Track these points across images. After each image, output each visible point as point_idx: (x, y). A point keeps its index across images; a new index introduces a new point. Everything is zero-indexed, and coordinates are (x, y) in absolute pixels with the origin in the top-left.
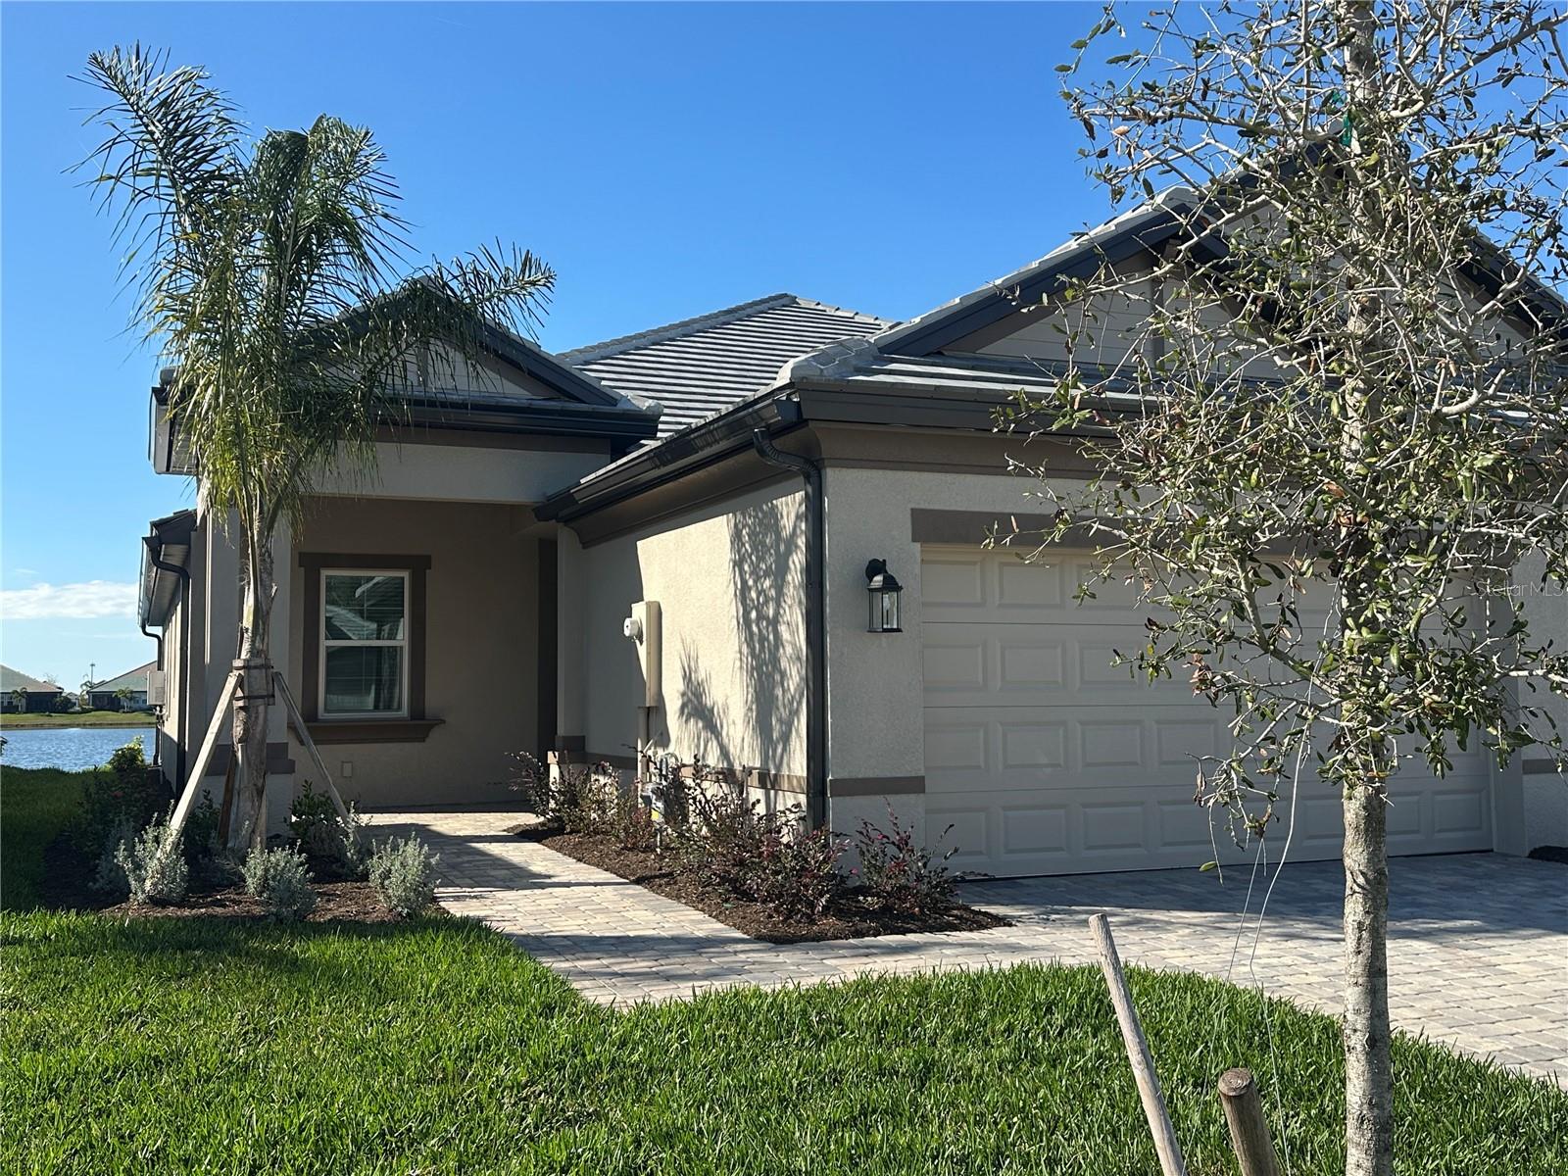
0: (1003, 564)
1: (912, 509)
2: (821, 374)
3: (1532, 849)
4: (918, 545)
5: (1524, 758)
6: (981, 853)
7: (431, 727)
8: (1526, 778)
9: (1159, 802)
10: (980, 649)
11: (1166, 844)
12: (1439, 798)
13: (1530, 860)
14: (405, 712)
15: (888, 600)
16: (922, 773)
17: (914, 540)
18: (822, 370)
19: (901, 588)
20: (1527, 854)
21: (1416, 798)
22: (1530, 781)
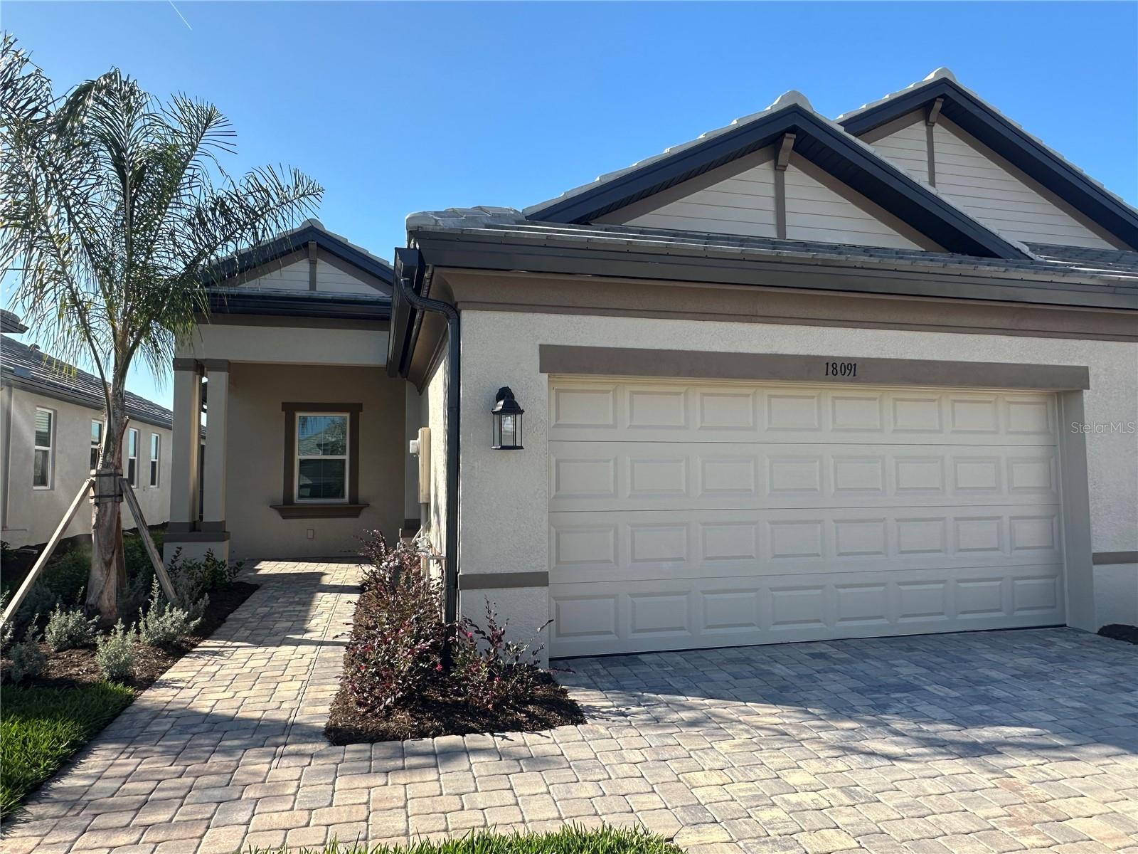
0: (633, 393)
1: (541, 346)
2: (436, 225)
3: (1101, 627)
4: (546, 376)
5: (1094, 551)
6: (610, 633)
7: (362, 508)
8: (1095, 568)
9: (770, 589)
10: (611, 463)
11: (777, 623)
12: (1018, 582)
13: (1099, 637)
14: (347, 499)
15: (508, 423)
16: (546, 569)
17: (541, 371)
18: (436, 221)
19: (523, 411)
20: (1097, 632)
21: (998, 583)
22: (1098, 570)
